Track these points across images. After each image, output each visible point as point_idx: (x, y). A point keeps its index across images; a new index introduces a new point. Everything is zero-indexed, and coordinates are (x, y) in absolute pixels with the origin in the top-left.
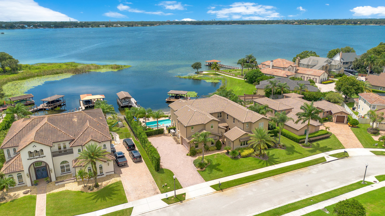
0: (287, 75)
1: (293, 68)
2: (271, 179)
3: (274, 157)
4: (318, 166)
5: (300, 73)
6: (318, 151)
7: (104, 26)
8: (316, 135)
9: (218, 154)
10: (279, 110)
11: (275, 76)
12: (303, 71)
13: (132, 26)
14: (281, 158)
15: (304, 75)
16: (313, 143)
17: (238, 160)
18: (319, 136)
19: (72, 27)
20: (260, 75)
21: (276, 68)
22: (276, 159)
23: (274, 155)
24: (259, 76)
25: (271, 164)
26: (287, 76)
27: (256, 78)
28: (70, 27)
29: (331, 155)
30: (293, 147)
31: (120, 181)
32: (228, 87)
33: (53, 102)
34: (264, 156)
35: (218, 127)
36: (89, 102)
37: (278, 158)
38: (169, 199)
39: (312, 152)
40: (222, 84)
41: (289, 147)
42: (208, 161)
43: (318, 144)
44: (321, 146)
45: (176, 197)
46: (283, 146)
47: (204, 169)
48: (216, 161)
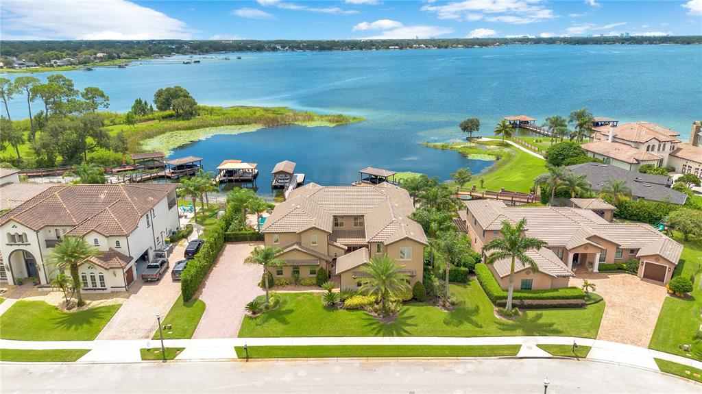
0: (637, 160)
1: (664, 145)
2: (356, 362)
3: (409, 322)
4: (483, 361)
5: (681, 158)
6: (519, 331)
7: (397, 47)
8: (545, 295)
9: (311, 294)
10: (487, 229)
11: (611, 160)
12: (690, 153)
13: (446, 47)
14: (422, 327)
15: (689, 164)
16: (527, 312)
17: (333, 313)
18: (554, 298)
19: (345, 50)
20: (573, 155)
21: (620, 141)
22: (410, 325)
23: (411, 317)
26: (635, 162)
28: (342, 50)
29: (542, 345)
30: (477, 310)
31: (121, 305)
32: (499, 171)
33: (180, 167)
34: (389, 315)
35: (328, 244)
36: (230, 172)
37: (415, 325)
38: (151, 351)
39: (503, 330)
40: (493, 165)
41: (464, 309)
42: (277, 303)
43: (539, 317)
44: (541, 321)
45: (163, 352)
46: (453, 304)
47: (259, 315)
48: (293, 305)
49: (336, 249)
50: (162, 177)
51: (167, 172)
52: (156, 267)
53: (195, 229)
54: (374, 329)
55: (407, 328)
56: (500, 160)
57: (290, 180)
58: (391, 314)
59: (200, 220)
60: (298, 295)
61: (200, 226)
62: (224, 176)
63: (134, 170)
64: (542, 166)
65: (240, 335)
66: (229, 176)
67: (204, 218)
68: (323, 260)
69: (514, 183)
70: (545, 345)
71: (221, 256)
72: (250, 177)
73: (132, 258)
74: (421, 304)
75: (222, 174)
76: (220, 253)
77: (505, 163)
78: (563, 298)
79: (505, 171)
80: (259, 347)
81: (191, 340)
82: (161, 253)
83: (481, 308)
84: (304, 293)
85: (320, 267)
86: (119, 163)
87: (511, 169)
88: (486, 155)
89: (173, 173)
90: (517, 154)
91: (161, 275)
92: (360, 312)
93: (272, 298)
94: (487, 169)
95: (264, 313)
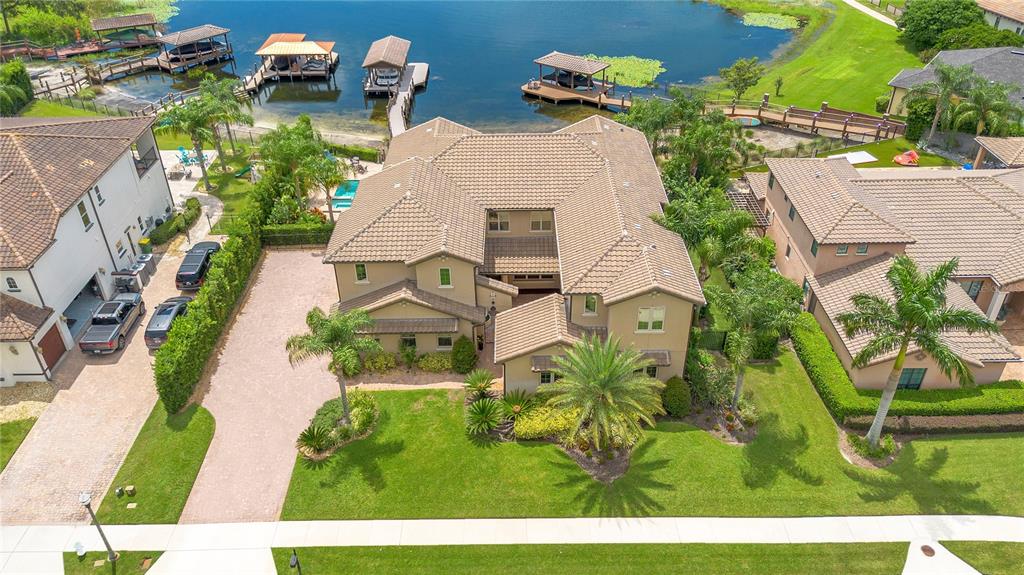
3: (657, 475)
6: (905, 499)
8: (954, 404)
9: (441, 393)
10: (826, 241)
14: (684, 490)
16: (915, 444)
17: (488, 449)
18: (971, 412)
20: (961, 21)
22: (660, 486)
23: (661, 463)
24: (958, 26)
25: (612, 510)
27: (939, 31)
29: (955, 541)
30: (801, 441)
31: (32, 421)
32: (807, 54)
33: (187, 48)
34: (611, 458)
35: (476, 284)
36: (284, 61)
37: (670, 487)
38: (88, 560)
39: (867, 498)
40: (794, 40)
41: (774, 436)
42: (368, 422)
43: (940, 458)
44: (946, 473)
45: (114, 563)
46: (748, 423)
47: (327, 454)
48: (403, 426)
49: (493, 294)
50: (154, 69)
51: (162, 59)
52: (112, 322)
53: (205, 209)
54: (579, 497)
55: (652, 493)
56: (806, 28)
57: (401, 79)
58: (616, 453)
59: (218, 185)
60: (412, 397)
61: (216, 200)
62: (273, 69)
63: (99, 52)
64: (889, 42)
65: (287, 514)
66: (282, 69)
67: (226, 179)
68: (467, 319)
69: (841, 85)
70: (963, 543)
71: (254, 282)
72: (321, 71)
73: (51, 311)
74: (679, 423)
75: (268, 63)
76: (253, 275)
77: (817, 34)
78: (993, 412)
79: (819, 53)
80: (327, 549)
81: (178, 527)
82: (127, 277)
83: (811, 433)
84: (427, 393)
85: (459, 336)
86: (71, 37)
87: (830, 48)
88: (778, 16)
89: (173, 60)
90: (836, 13)
91: (123, 339)
92: (549, 449)
93: (356, 410)
94: (782, 49)
95: (338, 450)
